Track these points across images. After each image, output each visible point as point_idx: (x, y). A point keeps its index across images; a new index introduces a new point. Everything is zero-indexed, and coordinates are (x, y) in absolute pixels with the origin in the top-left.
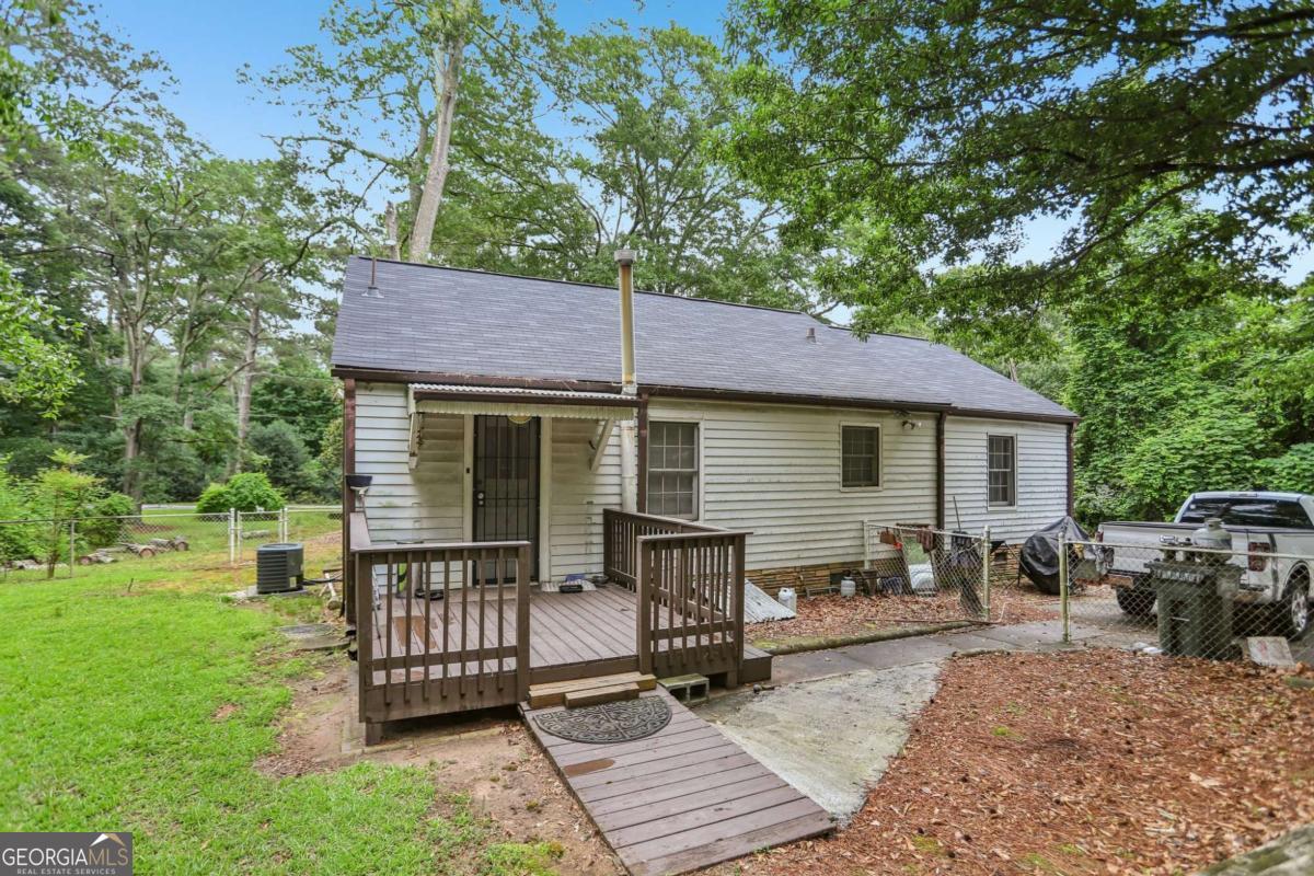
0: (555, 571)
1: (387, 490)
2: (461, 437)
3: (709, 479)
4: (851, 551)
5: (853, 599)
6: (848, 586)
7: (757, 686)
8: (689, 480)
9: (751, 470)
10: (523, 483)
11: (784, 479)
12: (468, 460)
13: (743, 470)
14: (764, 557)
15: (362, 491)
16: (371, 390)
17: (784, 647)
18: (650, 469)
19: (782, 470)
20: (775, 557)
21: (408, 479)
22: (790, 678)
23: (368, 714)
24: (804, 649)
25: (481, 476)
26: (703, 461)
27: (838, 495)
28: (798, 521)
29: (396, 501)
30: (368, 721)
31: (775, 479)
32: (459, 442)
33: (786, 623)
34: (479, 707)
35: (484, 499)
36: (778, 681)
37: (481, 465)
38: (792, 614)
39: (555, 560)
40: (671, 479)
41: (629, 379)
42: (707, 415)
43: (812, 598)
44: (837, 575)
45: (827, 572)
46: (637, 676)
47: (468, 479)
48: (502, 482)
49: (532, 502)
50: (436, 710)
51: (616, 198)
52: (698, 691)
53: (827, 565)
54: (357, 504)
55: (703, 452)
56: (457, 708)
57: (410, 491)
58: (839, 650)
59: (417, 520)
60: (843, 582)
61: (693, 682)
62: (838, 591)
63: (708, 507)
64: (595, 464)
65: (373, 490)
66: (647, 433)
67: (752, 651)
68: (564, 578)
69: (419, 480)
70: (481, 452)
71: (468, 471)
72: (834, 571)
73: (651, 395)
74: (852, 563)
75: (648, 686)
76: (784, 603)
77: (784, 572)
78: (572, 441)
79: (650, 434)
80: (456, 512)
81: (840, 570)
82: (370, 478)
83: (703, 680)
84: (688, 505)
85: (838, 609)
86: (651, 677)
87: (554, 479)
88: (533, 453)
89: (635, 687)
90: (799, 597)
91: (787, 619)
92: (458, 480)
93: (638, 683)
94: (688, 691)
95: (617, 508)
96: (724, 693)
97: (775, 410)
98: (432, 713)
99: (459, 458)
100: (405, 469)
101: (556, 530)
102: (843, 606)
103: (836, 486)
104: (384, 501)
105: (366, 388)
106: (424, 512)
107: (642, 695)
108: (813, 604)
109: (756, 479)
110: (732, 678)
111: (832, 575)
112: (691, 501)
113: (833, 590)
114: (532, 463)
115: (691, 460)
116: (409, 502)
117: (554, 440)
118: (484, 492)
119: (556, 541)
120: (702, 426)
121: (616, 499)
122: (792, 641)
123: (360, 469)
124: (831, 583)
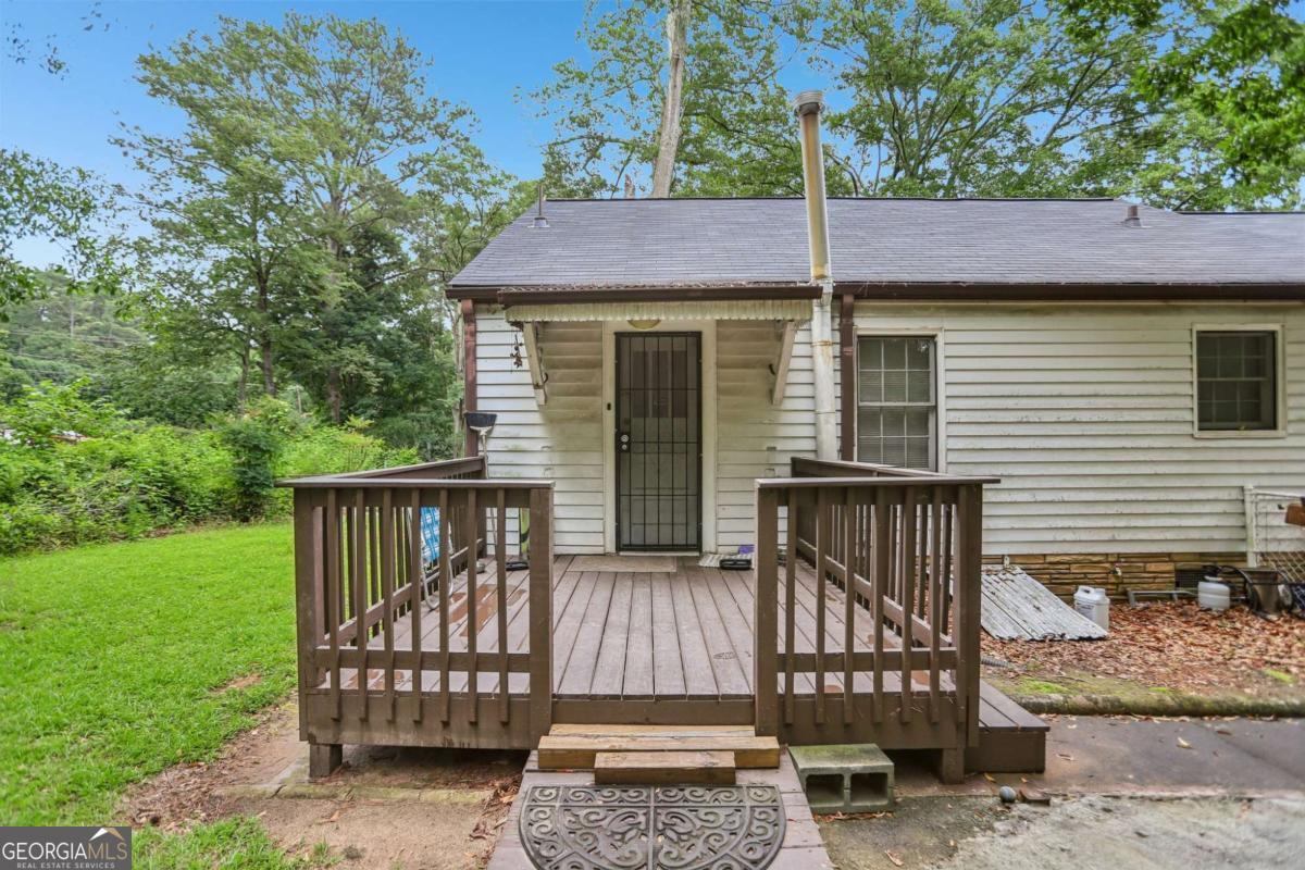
0: (723, 539)
1: (514, 431)
2: (599, 365)
3: (953, 416)
4: (1216, 535)
5: (1224, 615)
6: (1213, 592)
7: (1009, 791)
8: (923, 418)
9: (1024, 403)
10: (679, 422)
11: (1085, 416)
12: (609, 394)
13: (1010, 403)
14: (1049, 536)
15: (483, 431)
16: (494, 313)
17: (1079, 699)
18: (861, 402)
19: (1081, 403)
20: (1069, 536)
21: (536, 418)
22: (1091, 778)
23: (313, 730)
24: (1127, 710)
25: (625, 415)
26: (943, 391)
27: (1191, 443)
28: (1112, 483)
29: (523, 444)
30: (311, 739)
31: (1068, 416)
32: (596, 370)
33: (1088, 647)
34: (473, 746)
35: (629, 443)
36: (1063, 781)
37: (625, 400)
38: (1100, 631)
39: (723, 525)
40: (895, 418)
41: (820, 272)
42: (948, 323)
43: (1141, 605)
44: (1190, 573)
45: (1170, 567)
46: (743, 737)
47: (609, 417)
48: (651, 421)
49: (692, 448)
50: (407, 739)
51: (872, 149)
52: (869, 783)
53: (1169, 555)
54: (480, 448)
55: (942, 378)
56: (437, 742)
57: (539, 432)
58: (1208, 723)
59: (548, 467)
60: (1202, 585)
61: (857, 765)
62: (1191, 599)
63: (953, 457)
64: (777, 395)
65: (497, 431)
66: (854, 350)
67: (999, 706)
68: (735, 549)
69: (551, 421)
70: (625, 384)
71: (609, 407)
72: (1180, 565)
73: (858, 297)
74: (1219, 555)
75: (761, 761)
76: (1085, 610)
77: (1086, 560)
78: (746, 365)
79: (857, 354)
80: (594, 458)
81: (1198, 565)
82: (493, 417)
83: (883, 763)
84: (923, 454)
85: (1195, 630)
86: (770, 743)
87: (720, 418)
88: (692, 384)
89: (728, 761)
90: (1113, 602)
91: (1090, 639)
92: (595, 418)
93: (740, 754)
94: (847, 782)
95: (811, 457)
96: (933, 790)
97: (1066, 311)
98: (401, 743)
99: (595, 391)
100: (533, 405)
101: (724, 486)
102: (1207, 627)
103: (1187, 429)
104: (511, 444)
105: (488, 311)
106: (557, 458)
107: (744, 778)
108: (1143, 617)
109: (1033, 416)
110: (952, 762)
111: (1180, 573)
112: (926, 449)
113: (1181, 597)
114: (692, 395)
115: (924, 386)
116: (538, 445)
117: (720, 365)
118: (629, 434)
119: (724, 499)
120: (940, 340)
121: (808, 445)
122: (1099, 687)
123: (482, 406)
124: (1178, 585)
